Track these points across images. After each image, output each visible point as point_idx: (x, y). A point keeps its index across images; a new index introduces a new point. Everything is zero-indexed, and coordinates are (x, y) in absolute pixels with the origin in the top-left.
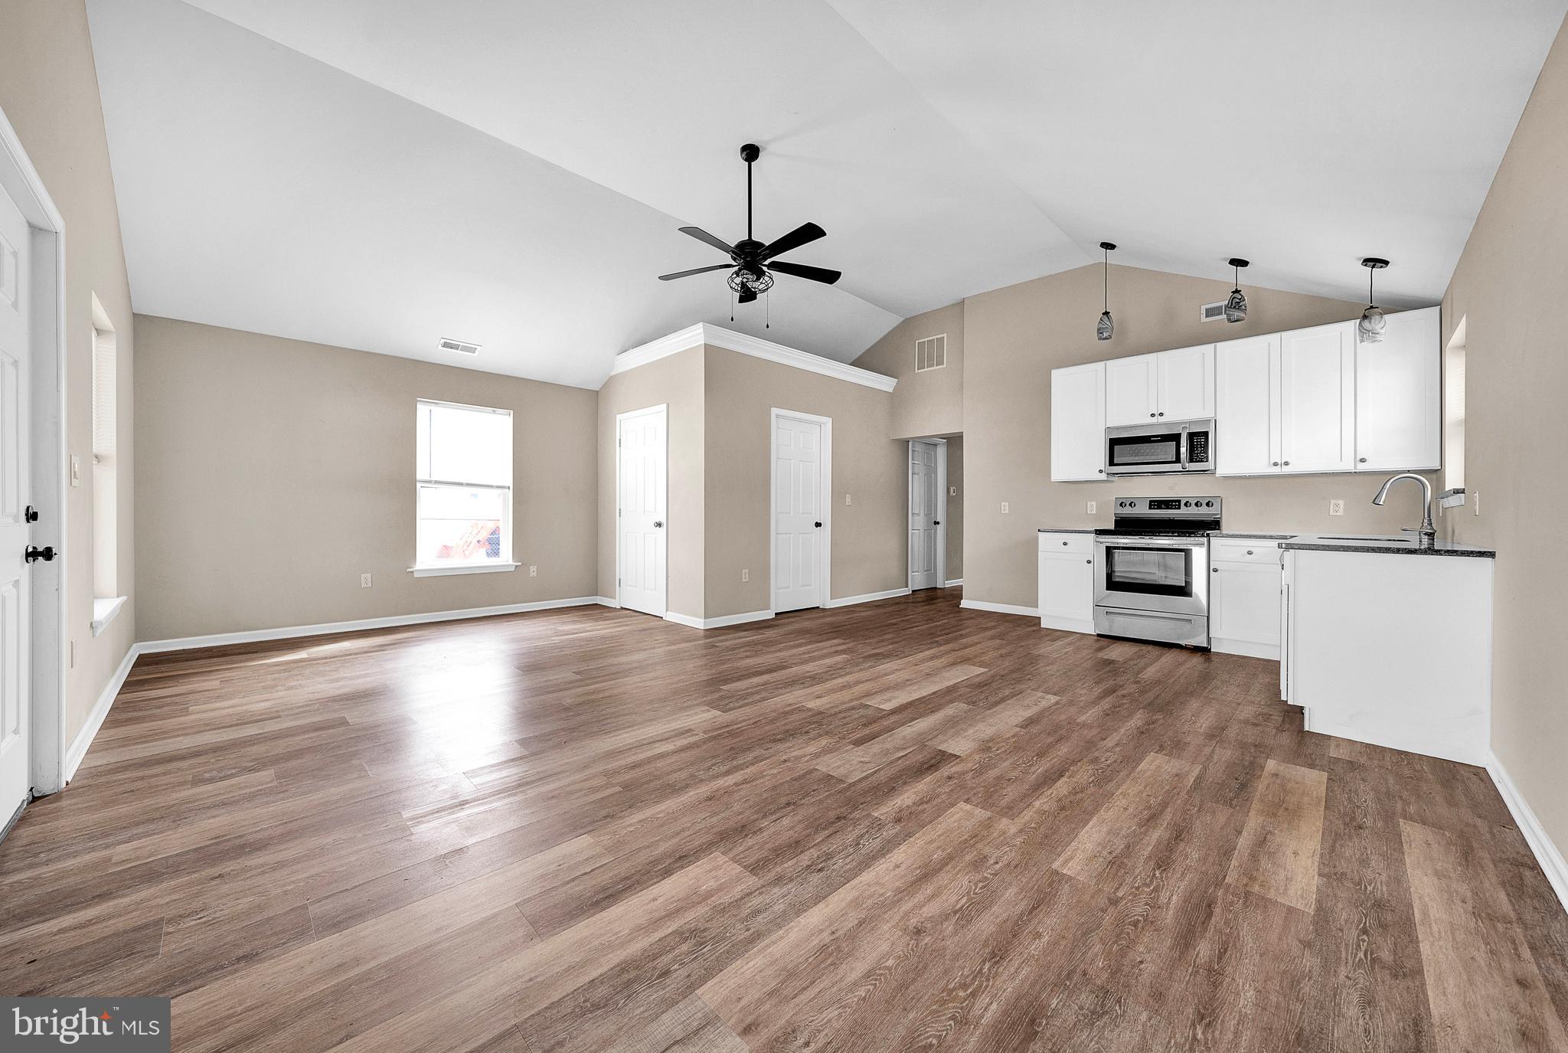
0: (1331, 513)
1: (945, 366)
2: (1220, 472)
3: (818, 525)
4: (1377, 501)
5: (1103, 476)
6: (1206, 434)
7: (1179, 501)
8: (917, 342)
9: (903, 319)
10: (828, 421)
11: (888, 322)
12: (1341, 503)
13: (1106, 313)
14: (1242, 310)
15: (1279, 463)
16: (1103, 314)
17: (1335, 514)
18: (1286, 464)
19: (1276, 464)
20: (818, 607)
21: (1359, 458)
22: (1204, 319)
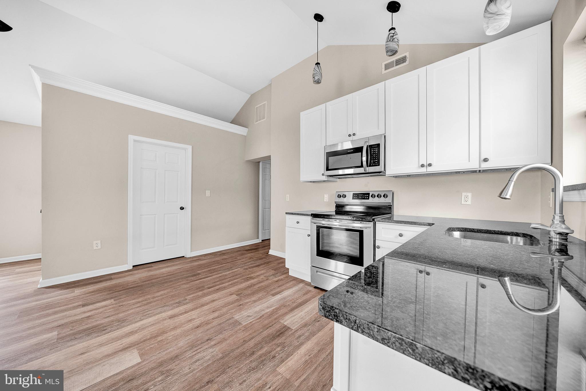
0: (463, 203)
1: (266, 119)
2: (388, 173)
3: (182, 208)
4: (503, 195)
5: (324, 178)
6: (378, 145)
7: (369, 194)
8: (255, 107)
9: (250, 95)
10: (190, 148)
11: (244, 98)
12: (470, 195)
13: (318, 64)
14: (395, 42)
15: (425, 165)
16: (316, 64)
17: (465, 203)
18: (430, 165)
19: (423, 166)
20: (184, 256)
21: (482, 158)
22: (384, 72)
